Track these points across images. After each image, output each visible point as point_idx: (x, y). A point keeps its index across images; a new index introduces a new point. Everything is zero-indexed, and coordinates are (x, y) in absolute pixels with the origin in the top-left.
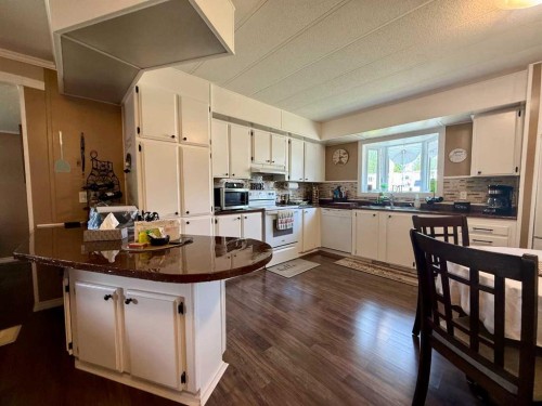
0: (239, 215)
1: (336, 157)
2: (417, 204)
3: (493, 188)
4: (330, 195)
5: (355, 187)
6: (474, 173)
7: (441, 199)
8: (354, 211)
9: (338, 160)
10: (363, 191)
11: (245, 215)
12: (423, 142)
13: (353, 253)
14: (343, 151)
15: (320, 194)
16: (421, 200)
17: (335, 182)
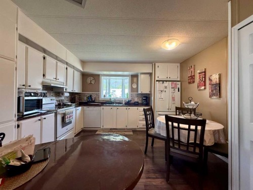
0: (39, 118)
1: (89, 80)
2: (124, 103)
3: (144, 97)
4: (85, 99)
5: (98, 96)
6: (139, 92)
7: (131, 101)
8: (102, 107)
9: (89, 82)
10: (102, 98)
11: (43, 117)
12: (123, 79)
13: (102, 127)
14: (92, 78)
15: (80, 99)
16: (125, 101)
17: (88, 93)
